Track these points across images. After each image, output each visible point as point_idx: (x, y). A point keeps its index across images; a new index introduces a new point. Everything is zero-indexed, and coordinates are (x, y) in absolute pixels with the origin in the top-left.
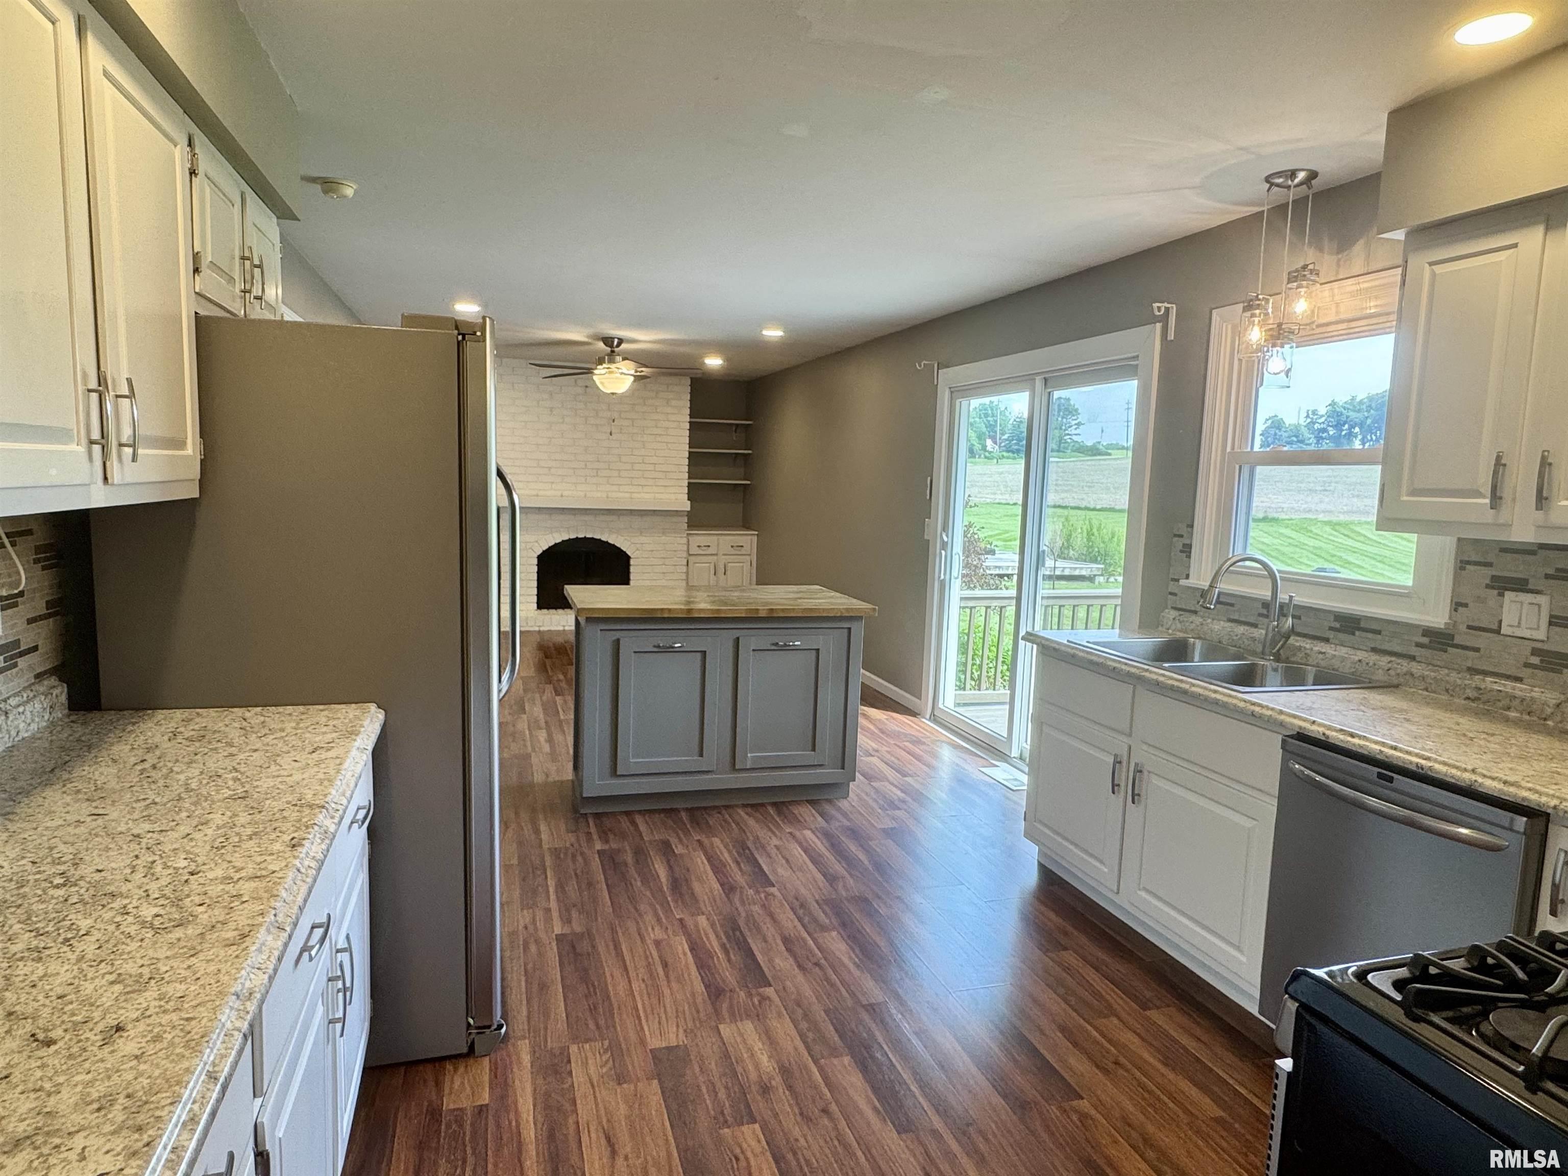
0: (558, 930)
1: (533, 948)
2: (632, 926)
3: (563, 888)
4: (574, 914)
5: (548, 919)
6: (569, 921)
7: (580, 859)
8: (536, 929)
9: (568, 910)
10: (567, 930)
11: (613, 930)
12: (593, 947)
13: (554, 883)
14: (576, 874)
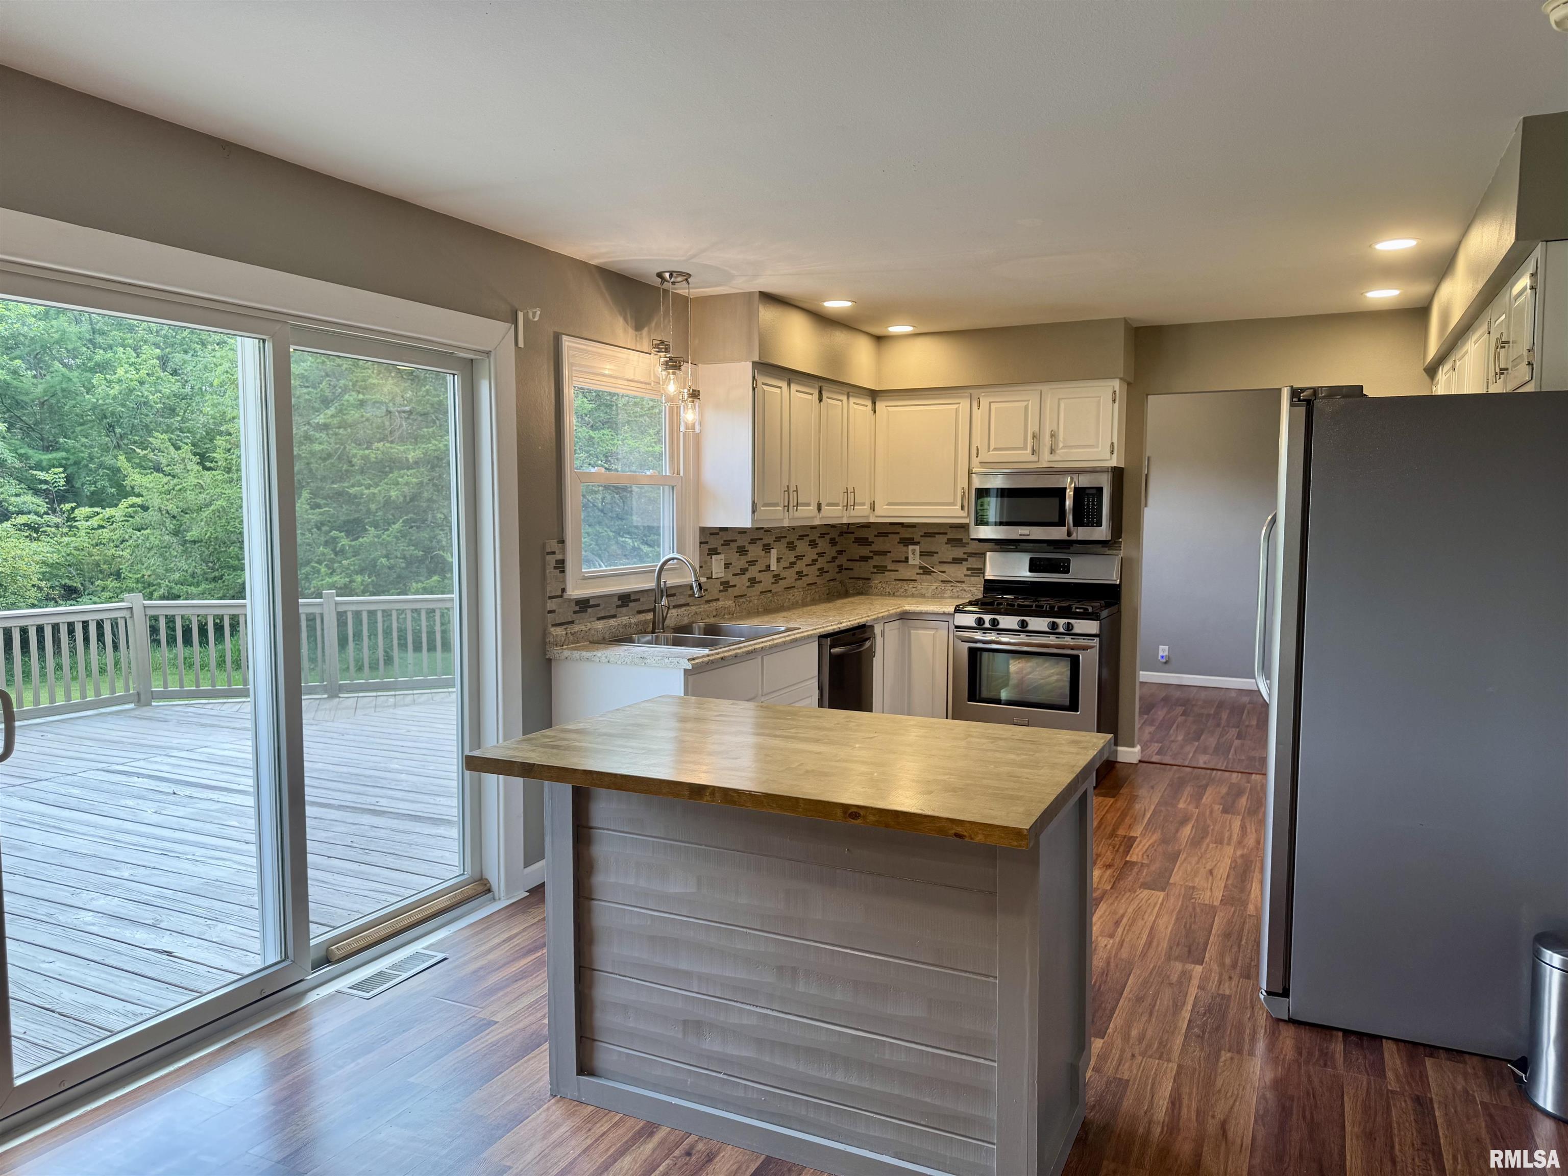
0: (1199, 969)
1: (1228, 961)
2: (1124, 953)
3: (1175, 1005)
4: (1174, 978)
5: (1204, 979)
6: (1184, 973)
7: (1134, 1033)
8: (1221, 975)
9: (1180, 982)
10: (1189, 966)
11: (1144, 954)
12: (1171, 948)
13: (1183, 1012)
14: (1151, 1014)
